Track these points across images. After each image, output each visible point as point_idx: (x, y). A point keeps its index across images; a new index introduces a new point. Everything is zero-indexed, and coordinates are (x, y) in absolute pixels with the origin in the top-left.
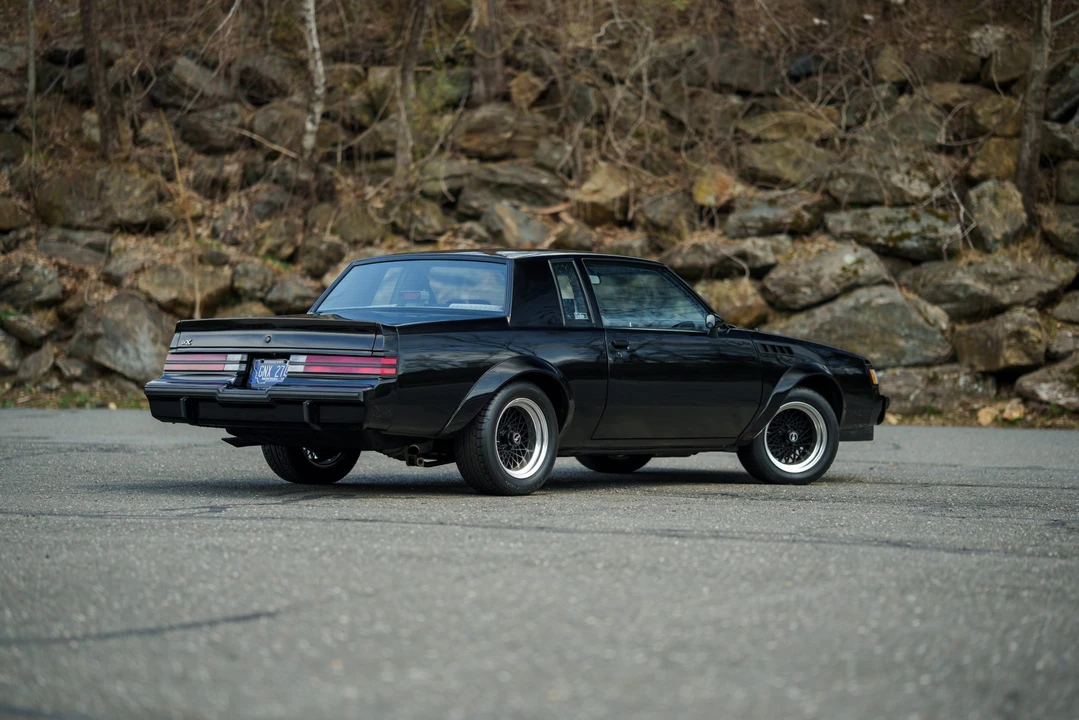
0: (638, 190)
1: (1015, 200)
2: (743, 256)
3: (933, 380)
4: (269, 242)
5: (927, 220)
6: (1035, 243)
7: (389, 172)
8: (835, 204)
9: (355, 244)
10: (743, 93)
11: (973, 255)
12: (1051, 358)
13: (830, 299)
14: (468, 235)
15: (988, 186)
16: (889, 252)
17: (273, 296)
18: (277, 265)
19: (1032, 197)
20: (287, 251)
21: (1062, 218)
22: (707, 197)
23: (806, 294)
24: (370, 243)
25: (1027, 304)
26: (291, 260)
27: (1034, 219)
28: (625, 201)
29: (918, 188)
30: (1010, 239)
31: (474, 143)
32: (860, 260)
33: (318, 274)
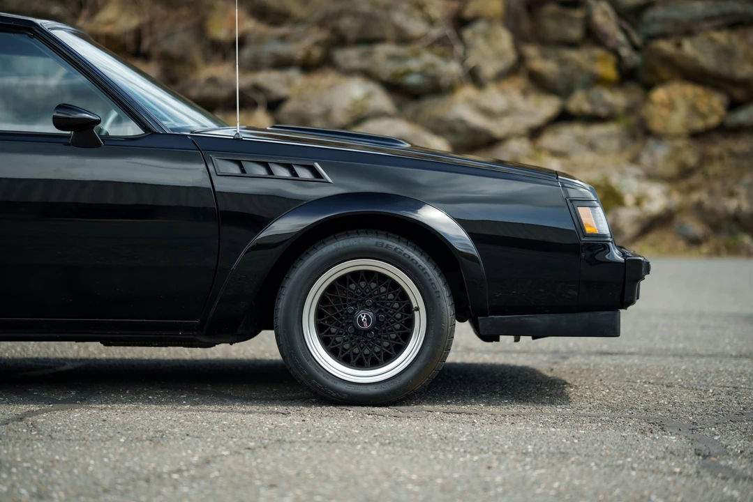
0: (151, 23)
1: (504, 39)
2: (257, 88)
5: (428, 58)
6: (521, 81)
8: (341, 41)
11: (468, 92)
15: (480, 26)
16: (394, 87)
19: (520, 39)
21: (545, 57)
22: (219, 31)
25: (518, 136)
27: (521, 60)
28: (138, 34)
29: (416, 27)
30: (502, 76)
32: (368, 96)
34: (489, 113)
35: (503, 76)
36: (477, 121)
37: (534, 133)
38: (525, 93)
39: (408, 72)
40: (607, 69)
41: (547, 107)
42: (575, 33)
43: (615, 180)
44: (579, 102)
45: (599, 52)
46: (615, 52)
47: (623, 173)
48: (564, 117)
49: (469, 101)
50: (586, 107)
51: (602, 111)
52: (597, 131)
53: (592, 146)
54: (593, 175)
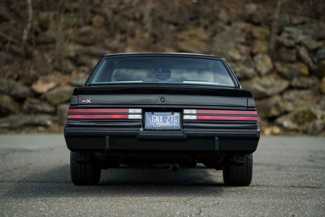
1: (268, 60)
4: (8, 73)
5: (242, 67)
6: (275, 75)
7: (54, 49)
9: (42, 74)
10: (175, 24)
11: (257, 79)
12: (286, 113)
14: (83, 71)
15: (260, 56)
17: (13, 92)
18: (12, 82)
19: (274, 60)
20: (16, 76)
21: (283, 66)
24: (47, 74)
25: (277, 94)
26: (18, 79)
27: (275, 67)
29: (237, 56)
31: (82, 39)
33: (29, 85)
34: (265, 86)
35: (269, 73)
36: (261, 89)
37: (281, 94)
38: (276, 79)
40: (305, 71)
41: (285, 84)
42: (294, 58)
43: (313, 110)
44: (295, 82)
45: (302, 65)
46: (308, 65)
47: (315, 108)
48: (291, 88)
49: (257, 82)
50: (299, 84)
51: (305, 85)
52: (303, 93)
53: (302, 98)
54: (305, 108)
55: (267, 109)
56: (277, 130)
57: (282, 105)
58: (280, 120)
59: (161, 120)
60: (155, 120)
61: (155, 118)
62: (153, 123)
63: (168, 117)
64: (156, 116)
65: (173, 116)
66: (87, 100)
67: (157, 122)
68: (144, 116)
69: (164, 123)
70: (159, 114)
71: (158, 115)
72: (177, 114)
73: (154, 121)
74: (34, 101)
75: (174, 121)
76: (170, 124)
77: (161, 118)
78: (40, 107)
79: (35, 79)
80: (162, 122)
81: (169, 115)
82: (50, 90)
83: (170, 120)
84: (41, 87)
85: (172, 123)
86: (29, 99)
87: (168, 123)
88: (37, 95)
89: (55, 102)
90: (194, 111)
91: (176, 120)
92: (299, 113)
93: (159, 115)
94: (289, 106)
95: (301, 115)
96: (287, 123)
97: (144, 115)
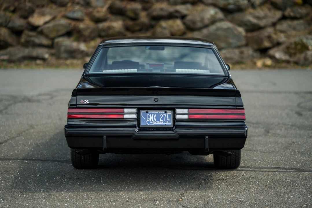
2: (177, 11)
3: (242, 53)
4: (5, 6)
6: (268, 5)
9: (38, 6)
11: (251, 10)
12: (278, 44)
13: (206, 26)
14: (78, 4)
16: (224, 10)
17: (10, 25)
18: (9, 14)
20: (12, 8)
23: (199, 25)
24: (43, 6)
25: (269, 26)
26: (14, 11)
32: (216, 13)
33: (25, 17)
34: (258, 18)
35: (262, 4)
36: (254, 21)
37: (274, 25)
38: (270, 10)
39: (229, 4)
41: (278, 14)
43: (305, 41)
44: (288, 12)
47: (307, 39)
48: (284, 18)
49: (251, 14)
50: (292, 14)
51: (298, 16)
52: (295, 23)
53: (294, 29)
54: (297, 39)
55: (260, 41)
56: (269, 62)
57: (274, 36)
58: (271, 52)
59: (155, 119)
60: (149, 118)
61: (149, 117)
62: (147, 121)
63: (162, 116)
64: (151, 115)
65: (166, 115)
66: (86, 101)
67: (151, 121)
68: (139, 116)
69: (157, 122)
70: (153, 112)
71: (151, 114)
72: (170, 113)
73: (148, 120)
74: (31, 33)
75: (167, 120)
76: (163, 123)
77: (155, 117)
78: (37, 41)
79: (31, 12)
80: (156, 121)
81: (163, 114)
82: (46, 23)
83: (163, 119)
84: (37, 20)
85: (165, 122)
86: (26, 32)
87: (162, 121)
88: (34, 28)
89: (52, 35)
90: (186, 111)
91: (169, 118)
92: (291, 44)
93: (153, 114)
94: (282, 38)
95: (293, 46)
96: (278, 54)
97: (139, 114)
